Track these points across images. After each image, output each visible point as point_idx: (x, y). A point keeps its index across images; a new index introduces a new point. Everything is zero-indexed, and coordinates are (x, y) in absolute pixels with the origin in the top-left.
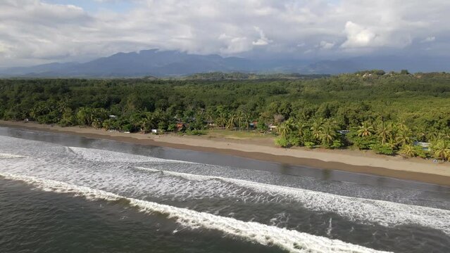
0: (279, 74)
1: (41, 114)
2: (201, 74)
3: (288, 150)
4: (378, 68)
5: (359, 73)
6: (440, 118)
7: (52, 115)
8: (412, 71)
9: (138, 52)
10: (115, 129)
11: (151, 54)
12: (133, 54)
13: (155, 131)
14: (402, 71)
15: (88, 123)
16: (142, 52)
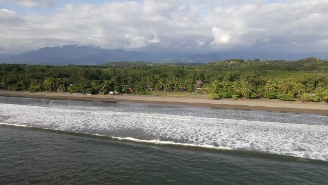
0: (169, 63)
1: (10, 84)
2: (112, 63)
3: (220, 101)
4: (240, 58)
5: (227, 61)
6: (310, 80)
7: (20, 84)
8: (261, 60)
9: (61, 47)
10: (79, 92)
11: (72, 48)
12: (57, 48)
13: (112, 93)
14: (255, 59)
15: (54, 89)
16: (65, 47)
